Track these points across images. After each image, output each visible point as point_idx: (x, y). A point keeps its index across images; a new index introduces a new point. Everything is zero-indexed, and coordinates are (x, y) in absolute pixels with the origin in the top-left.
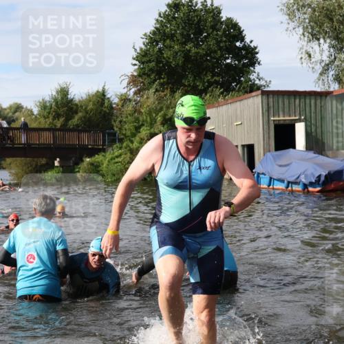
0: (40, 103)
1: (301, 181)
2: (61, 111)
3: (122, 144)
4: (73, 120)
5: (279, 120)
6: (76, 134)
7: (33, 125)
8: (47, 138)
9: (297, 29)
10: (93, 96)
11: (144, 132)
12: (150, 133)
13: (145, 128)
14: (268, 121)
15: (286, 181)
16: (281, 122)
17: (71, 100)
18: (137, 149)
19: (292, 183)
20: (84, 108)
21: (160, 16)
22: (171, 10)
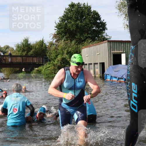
0: (17, 45)
1: (124, 77)
2: (25, 49)
3: (50, 62)
4: (30, 52)
5: (115, 53)
6: (31, 58)
7: (14, 54)
8: (19, 60)
9: (122, 15)
10: (38, 42)
11: (59, 57)
12: (62, 58)
13: (60, 56)
14: (111, 53)
15: (117, 78)
16: (116, 53)
17: (30, 44)
18: (56, 64)
19: (120, 78)
20: (35, 47)
21: (66, 10)
22: (70, 7)
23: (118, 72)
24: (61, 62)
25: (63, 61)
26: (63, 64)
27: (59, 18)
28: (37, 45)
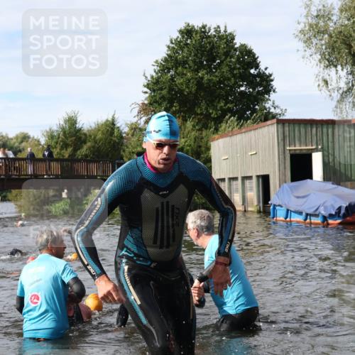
0: (47, 132)
1: (320, 213)
2: (69, 141)
4: (82, 150)
5: (295, 150)
6: (84, 164)
8: (54, 169)
9: (314, 56)
10: (102, 125)
14: (284, 150)
15: (304, 214)
16: (298, 152)
17: (80, 130)
19: (311, 215)
20: (93, 137)
21: (172, 43)
22: (183, 37)
23: (305, 200)
27: (154, 64)
28: (100, 132)
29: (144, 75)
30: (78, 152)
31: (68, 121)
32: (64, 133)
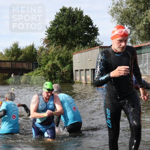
0: (6, 50)
2: (15, 54)
3: (40, 68)
6: (21, 63)
7: (3, 59)
8: (8, 65)
10: (28, 47)
11: (50, 63)
12: (52, 64)
13: (50, 61)
17: (19, 49)
18: (47, 70)
20: (24, 52)
21: (57, 14)
22: (62, 12)
24: (51, 68)
25: (54, 67)
26: (53, 70)
27: (50, 23)
28: (27, 50)
29: (46, 27)
30: (18, 58)
31: (15, 45)
32: (13, 50)
